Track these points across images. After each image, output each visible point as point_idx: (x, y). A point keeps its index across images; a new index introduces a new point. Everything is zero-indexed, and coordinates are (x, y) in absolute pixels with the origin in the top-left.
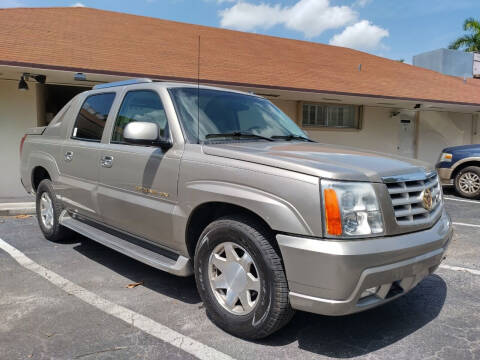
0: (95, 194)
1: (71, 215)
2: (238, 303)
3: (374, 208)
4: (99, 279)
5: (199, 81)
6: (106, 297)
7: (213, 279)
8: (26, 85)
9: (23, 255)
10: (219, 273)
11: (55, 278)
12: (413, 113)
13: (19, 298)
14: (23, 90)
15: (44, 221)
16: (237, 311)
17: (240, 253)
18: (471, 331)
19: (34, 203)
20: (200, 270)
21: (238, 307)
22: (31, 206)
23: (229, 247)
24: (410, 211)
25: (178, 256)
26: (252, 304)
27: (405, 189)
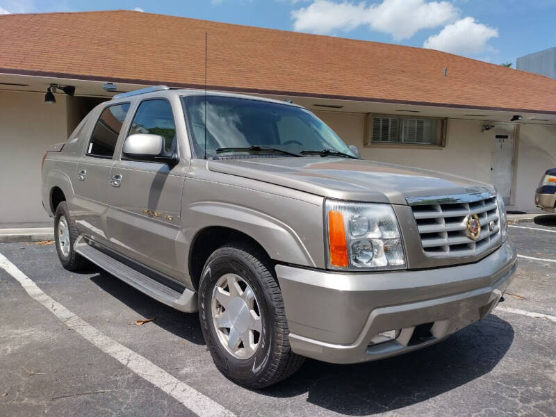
0: (104, 217)
1: (87, 241)
2: (241, 346)
3: (393, 235)
4: (107, 313)
5: (206, 87)
6: (108, 334)
7: (217, 316)
8: (53, 97)
9: (34, 284)
10: (224, 310)
11: (61, 311)
12: (511, 126)
13: (15, 331)
14: (50, 102)
15: (62, 248)
16: (240, 354)
17: (243, 287)
18: (528, 391)
19: (53, 229)
20: (203, 306)
21: (241, 350)
22: (50, 231)
23: (232, 279)
24: (446, 241)
25: (184, 288)
26: (254, 347)
27: (440, 213)
